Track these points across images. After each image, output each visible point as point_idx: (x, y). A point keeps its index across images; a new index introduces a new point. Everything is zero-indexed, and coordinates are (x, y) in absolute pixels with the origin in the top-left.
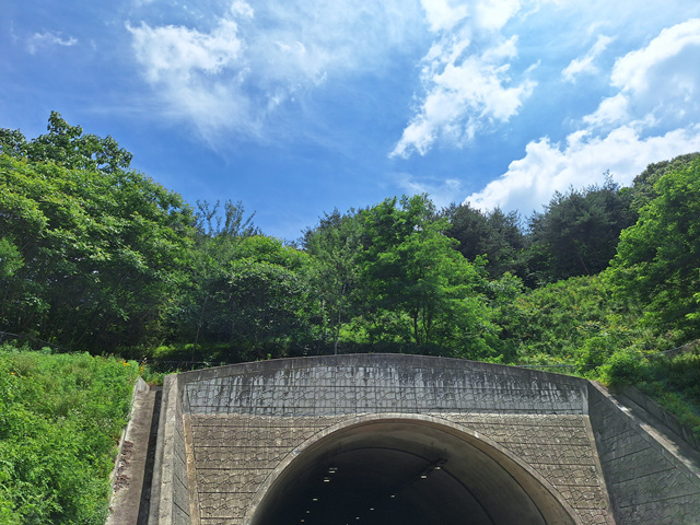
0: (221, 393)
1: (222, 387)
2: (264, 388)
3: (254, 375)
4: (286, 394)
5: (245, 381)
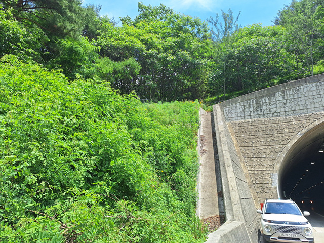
0: (244, 109)
1: (244, 106)
2: (270, 103)
3: (262, 97)
4: (285, 104)
5: (257, 101)
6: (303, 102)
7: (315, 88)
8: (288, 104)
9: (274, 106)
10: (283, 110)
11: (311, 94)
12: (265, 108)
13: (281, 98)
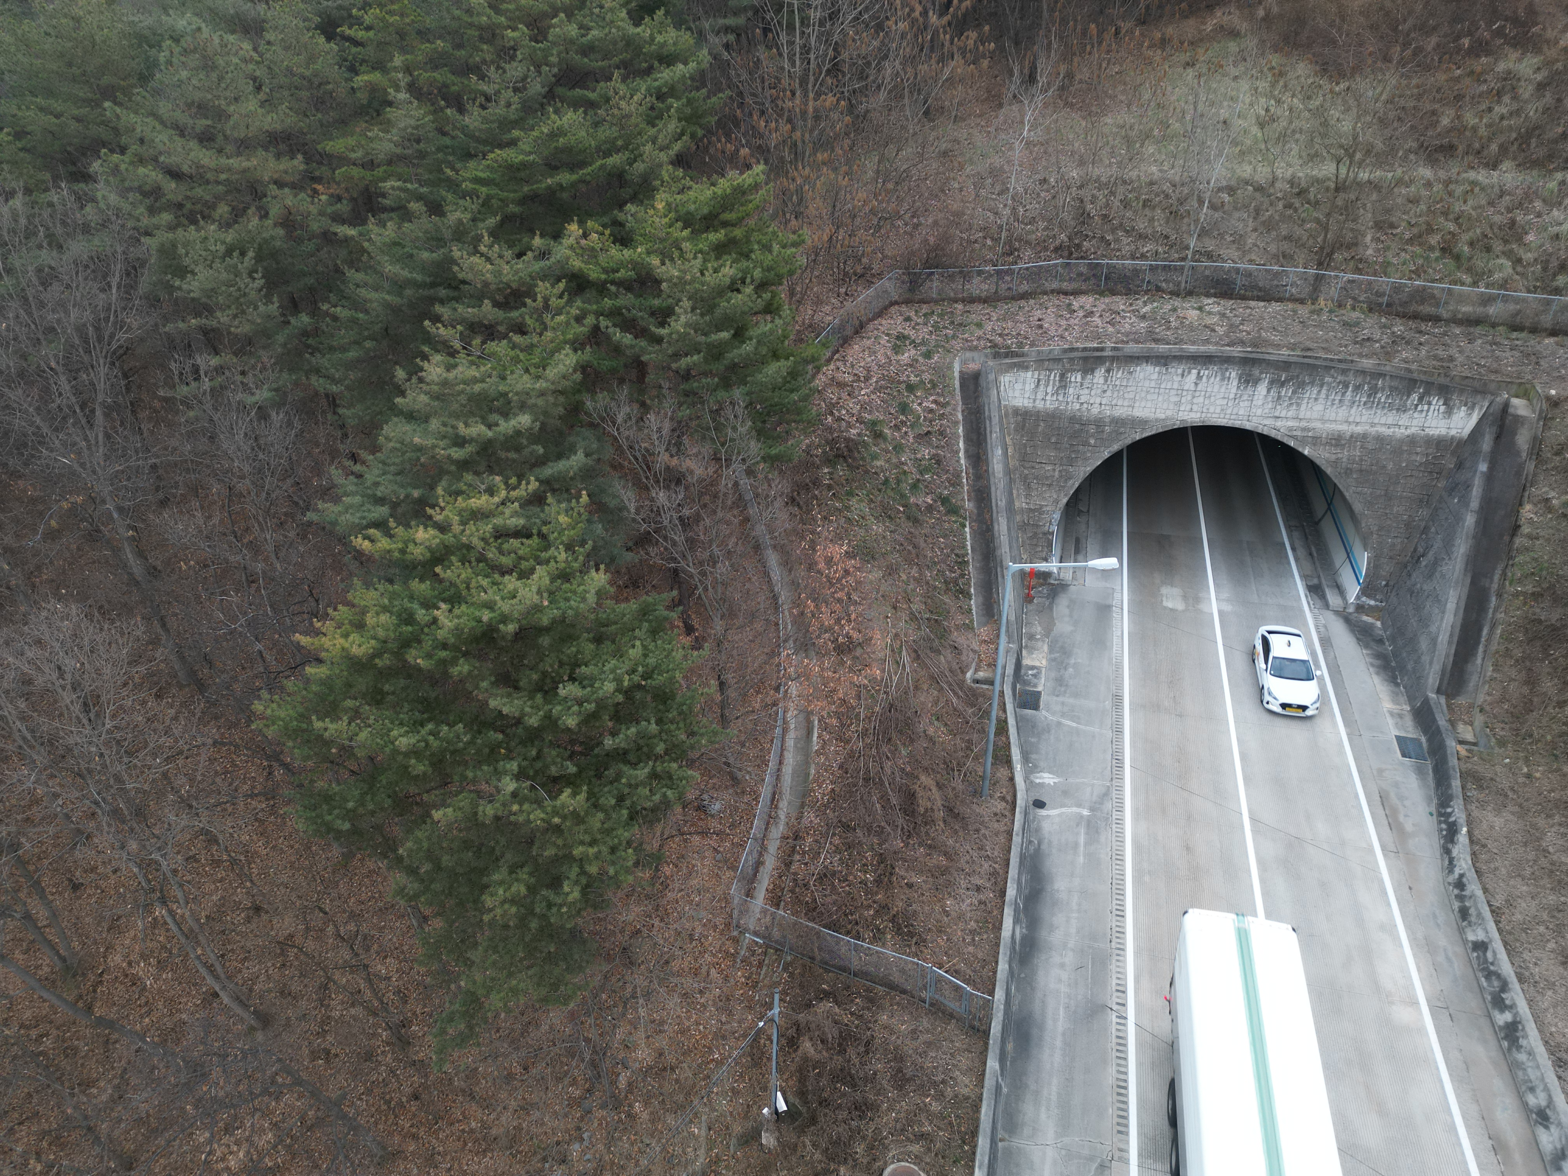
6: (1131, 395)
7: (1155, 376)
8: (1109, 393)
9: (1086, 391)
10: (1098, 400)
11: (1147, 384)
12: (1071, 391)
13: (1102, 381)
